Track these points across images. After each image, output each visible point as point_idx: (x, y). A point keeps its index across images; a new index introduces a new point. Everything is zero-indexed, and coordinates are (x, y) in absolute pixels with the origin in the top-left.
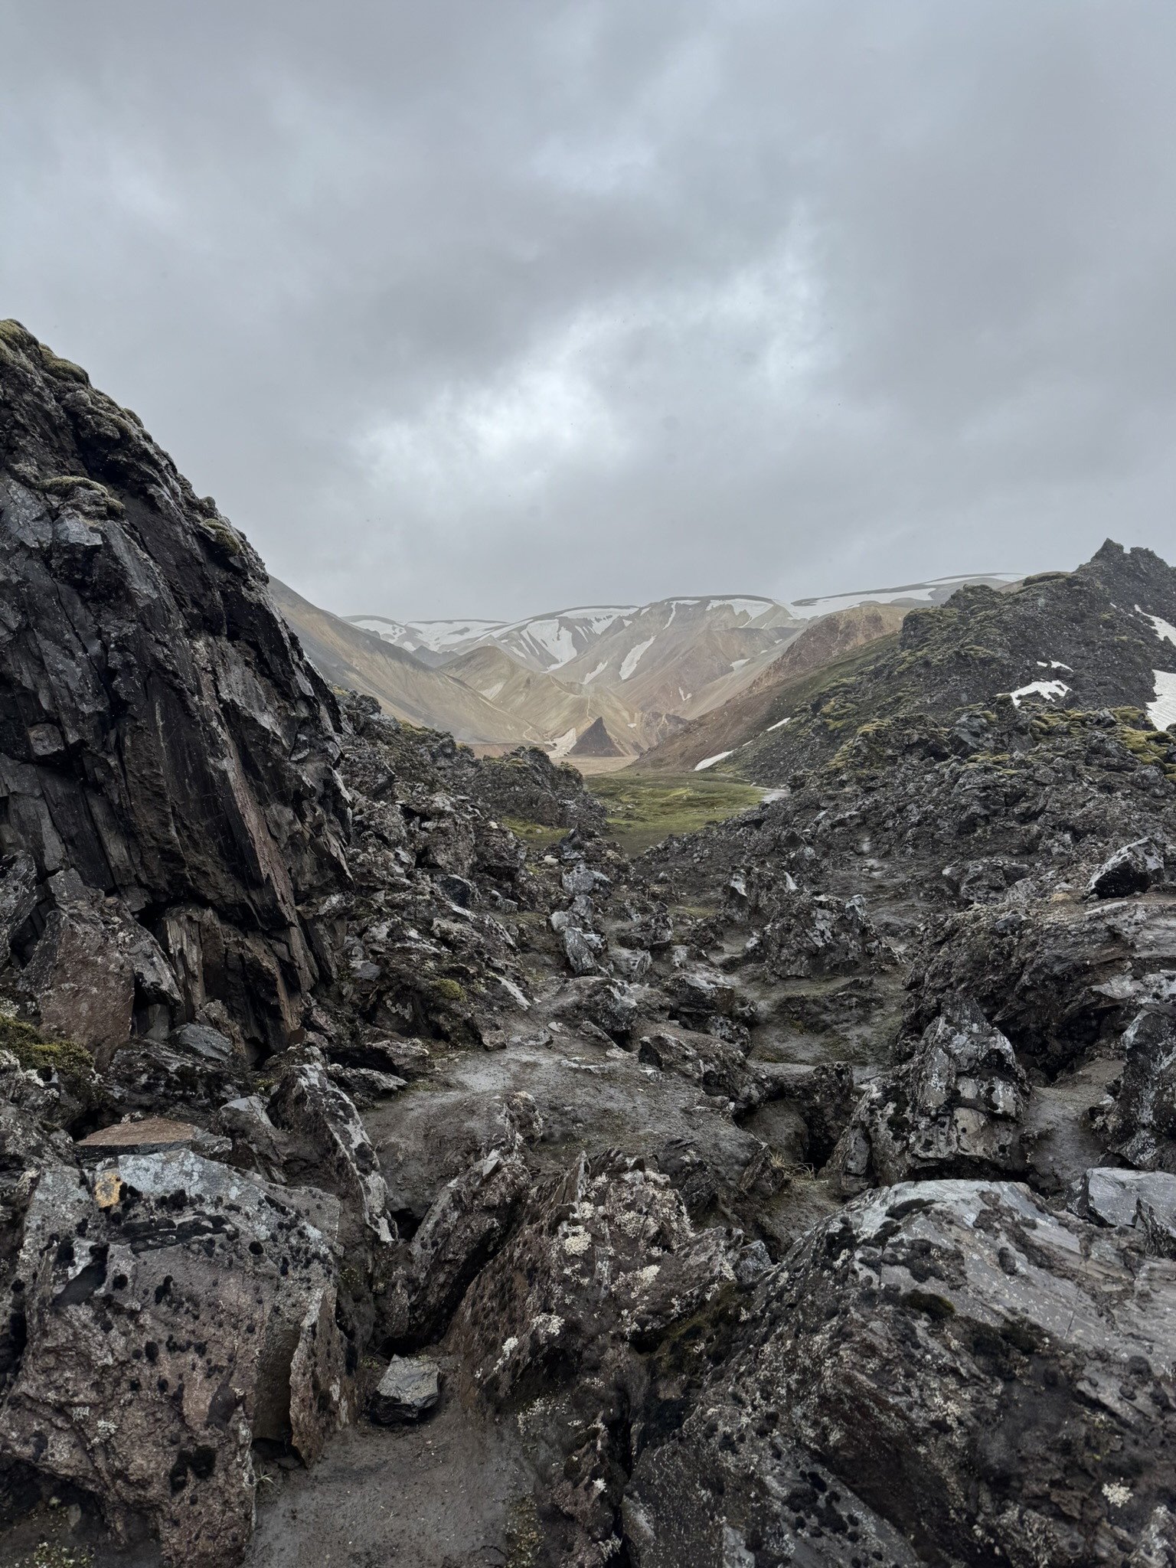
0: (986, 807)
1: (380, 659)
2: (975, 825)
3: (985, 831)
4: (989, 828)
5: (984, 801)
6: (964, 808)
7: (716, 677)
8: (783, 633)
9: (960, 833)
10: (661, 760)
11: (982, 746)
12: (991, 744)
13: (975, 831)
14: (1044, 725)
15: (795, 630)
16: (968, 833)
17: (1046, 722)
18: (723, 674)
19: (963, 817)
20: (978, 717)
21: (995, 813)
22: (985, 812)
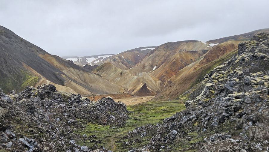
0: (227, 113)
1: (72, 69)
2: (225, 120)
3: (227, 122)
4: (229, 120)
5: (227, 111)
6: (221, 114)
7: (183, 67)
8: (204, 52)
9: (220, 122)
10: (162, 97)
11: (234, 90)
12: (237, 89)
13: (224, 122)
14: (255, 82)
15: (207, 51)
16: (223, 122)
17: (256, 81)
18: (185, 66)
19: (220, 117)
20: (232, 80)
21: (231, 115)
22: (227, 115)
